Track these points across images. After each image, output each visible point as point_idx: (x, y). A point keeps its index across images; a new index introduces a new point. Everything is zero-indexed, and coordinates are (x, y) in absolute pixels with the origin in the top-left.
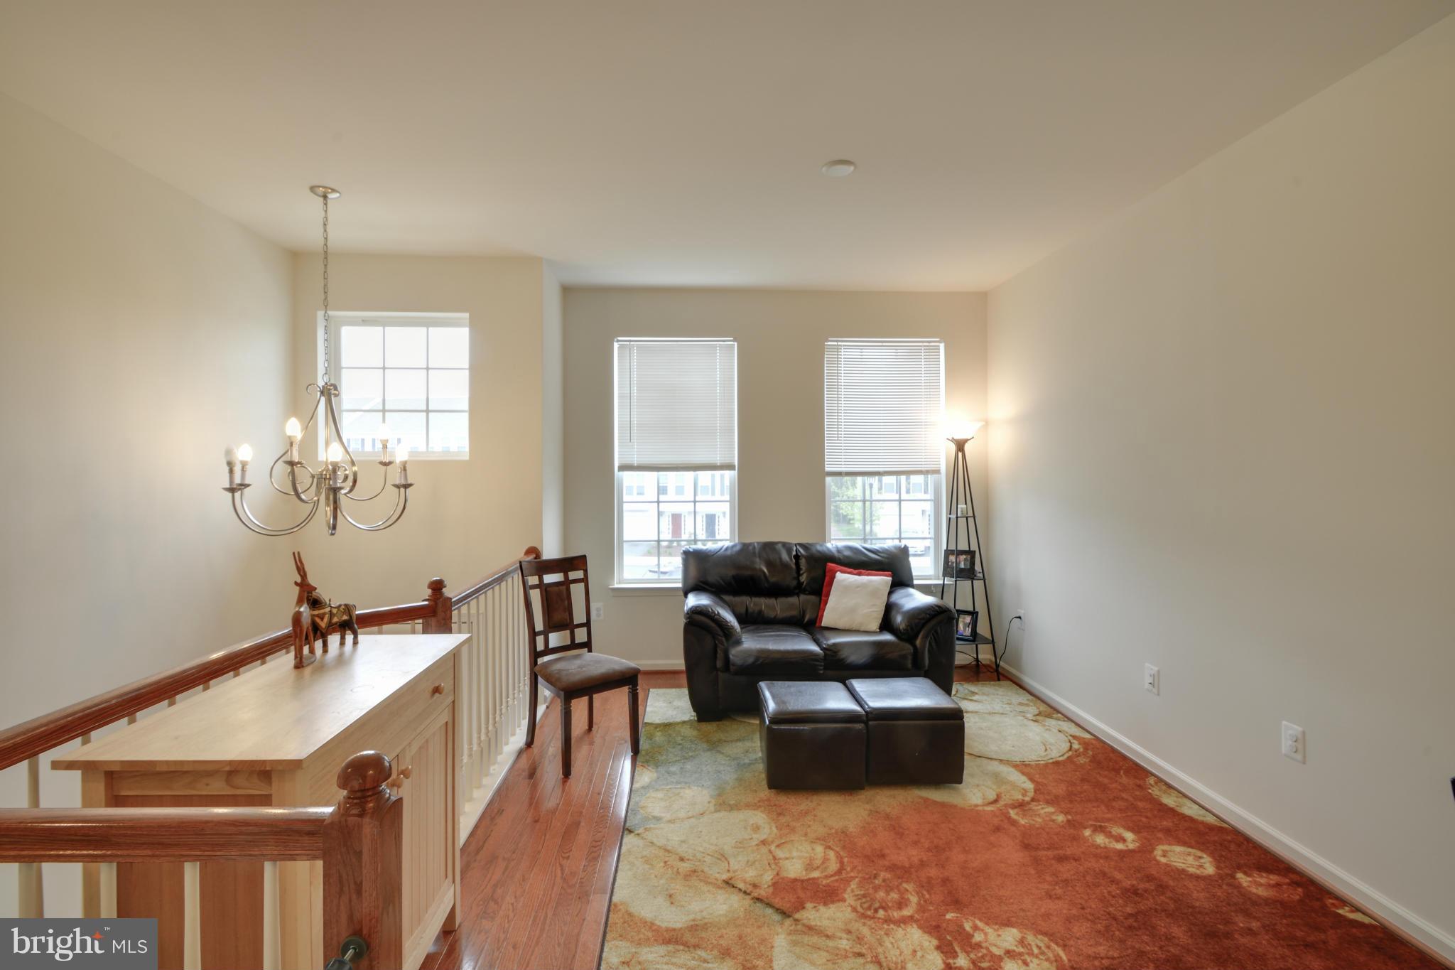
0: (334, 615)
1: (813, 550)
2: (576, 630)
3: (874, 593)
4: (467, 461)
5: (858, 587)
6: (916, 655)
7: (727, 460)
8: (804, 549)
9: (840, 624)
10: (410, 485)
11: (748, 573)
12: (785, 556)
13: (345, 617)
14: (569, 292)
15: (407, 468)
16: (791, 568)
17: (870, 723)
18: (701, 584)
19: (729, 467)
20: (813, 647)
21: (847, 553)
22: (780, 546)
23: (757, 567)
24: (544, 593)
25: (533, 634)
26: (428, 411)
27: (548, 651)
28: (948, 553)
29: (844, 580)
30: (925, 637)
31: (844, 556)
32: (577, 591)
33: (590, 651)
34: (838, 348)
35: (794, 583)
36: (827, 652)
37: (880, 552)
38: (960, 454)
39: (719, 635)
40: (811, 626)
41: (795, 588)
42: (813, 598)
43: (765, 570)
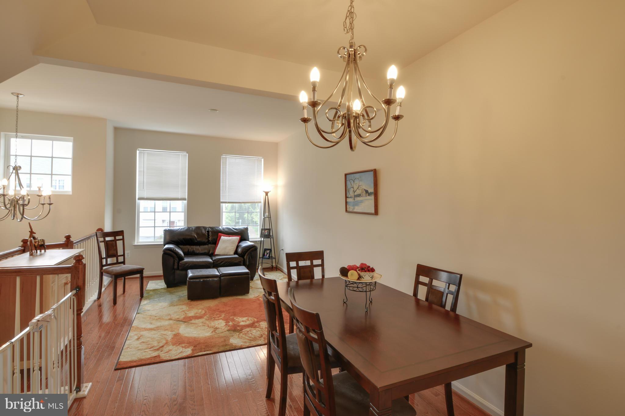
0: (39, 242)
1: (214, 229)
2: (119, 257)
3: (233, 242)
4: (70, 195)
5: (228, 240)
6: (244, 261)
7: (183, 197)
8: (211, 229)
9: (221, 253)
10: (52, 204)
11: (189, 237)
12: (203, 231)
13: (42, 243)
14: (117, 129)
15: (51, 198)
16: (206, 235)
17: (222, 278)
18: (171, 242)
19: (184, 199)
20: (211, 260)
21: (226, 230)
22: (202, 228)
23: (193, 235)
24: (106, 244)
25: (101, 259)
26: (52, 174)
27: (107, 265)
28: (262, 230)
29: (223, 239)
30: (248, 255)
31: (225, 231)
32: (119, 244)
33: (124, 264)
34: (226, 158)
35: (207, 240)
36: (214, 261)
37: (238, 229)
38: (267, 197)
39: (175, 257)
40: (211, 255)
41: (207, 242)
42: (213, 245)
43: (196, 236)
